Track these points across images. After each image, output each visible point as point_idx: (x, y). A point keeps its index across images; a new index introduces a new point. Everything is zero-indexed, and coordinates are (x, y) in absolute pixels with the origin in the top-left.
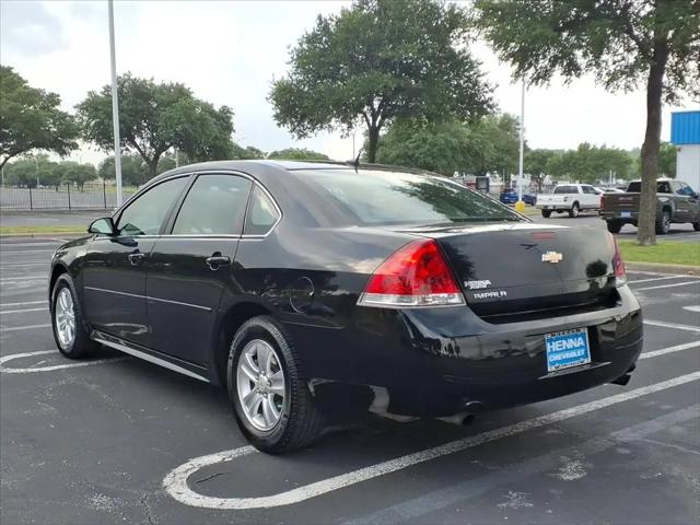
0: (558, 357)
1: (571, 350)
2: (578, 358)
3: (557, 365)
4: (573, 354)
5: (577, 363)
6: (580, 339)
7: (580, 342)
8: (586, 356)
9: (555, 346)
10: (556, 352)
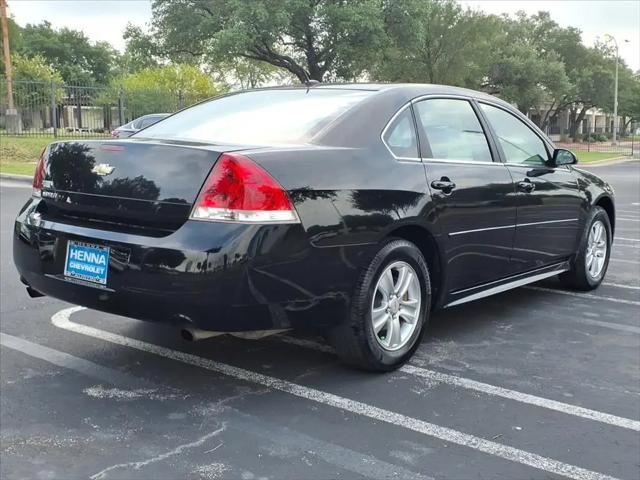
0: (77, 266)
1: (90, 264)
2: (96, 275)
3: (73, 272)
4: (91, 269)
5: (92, 279)
6: (103, 256)
7: (102, 260)
8: (102, 276)
9: (77, 254)
10: (77, 260)
